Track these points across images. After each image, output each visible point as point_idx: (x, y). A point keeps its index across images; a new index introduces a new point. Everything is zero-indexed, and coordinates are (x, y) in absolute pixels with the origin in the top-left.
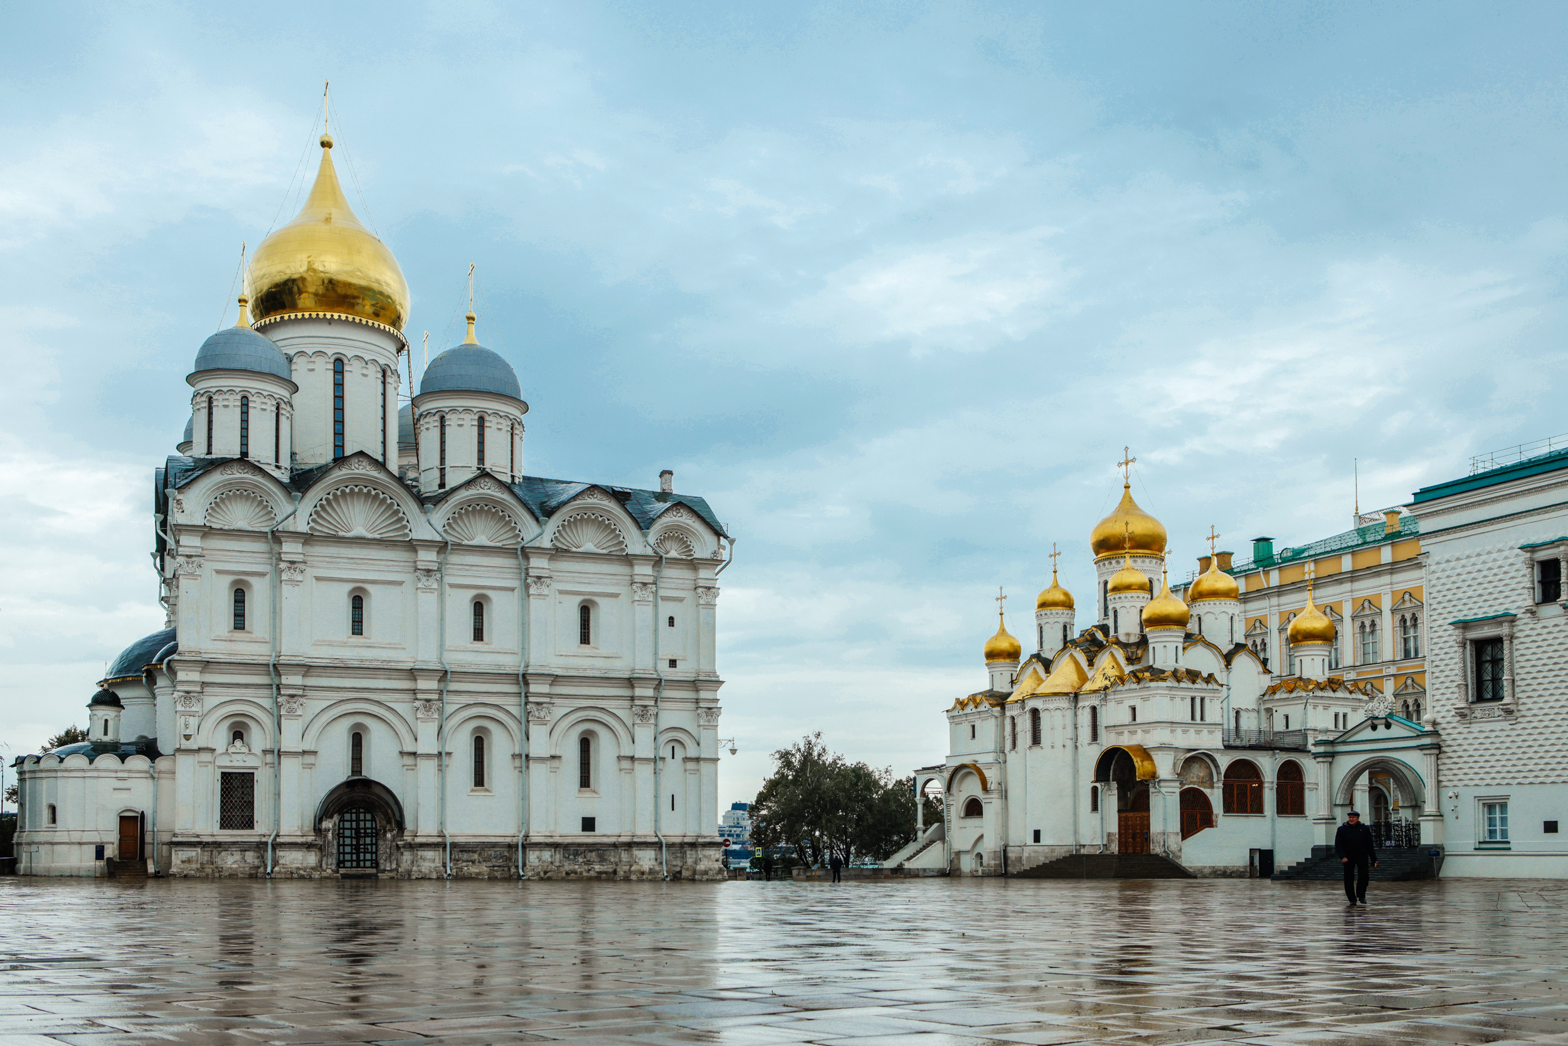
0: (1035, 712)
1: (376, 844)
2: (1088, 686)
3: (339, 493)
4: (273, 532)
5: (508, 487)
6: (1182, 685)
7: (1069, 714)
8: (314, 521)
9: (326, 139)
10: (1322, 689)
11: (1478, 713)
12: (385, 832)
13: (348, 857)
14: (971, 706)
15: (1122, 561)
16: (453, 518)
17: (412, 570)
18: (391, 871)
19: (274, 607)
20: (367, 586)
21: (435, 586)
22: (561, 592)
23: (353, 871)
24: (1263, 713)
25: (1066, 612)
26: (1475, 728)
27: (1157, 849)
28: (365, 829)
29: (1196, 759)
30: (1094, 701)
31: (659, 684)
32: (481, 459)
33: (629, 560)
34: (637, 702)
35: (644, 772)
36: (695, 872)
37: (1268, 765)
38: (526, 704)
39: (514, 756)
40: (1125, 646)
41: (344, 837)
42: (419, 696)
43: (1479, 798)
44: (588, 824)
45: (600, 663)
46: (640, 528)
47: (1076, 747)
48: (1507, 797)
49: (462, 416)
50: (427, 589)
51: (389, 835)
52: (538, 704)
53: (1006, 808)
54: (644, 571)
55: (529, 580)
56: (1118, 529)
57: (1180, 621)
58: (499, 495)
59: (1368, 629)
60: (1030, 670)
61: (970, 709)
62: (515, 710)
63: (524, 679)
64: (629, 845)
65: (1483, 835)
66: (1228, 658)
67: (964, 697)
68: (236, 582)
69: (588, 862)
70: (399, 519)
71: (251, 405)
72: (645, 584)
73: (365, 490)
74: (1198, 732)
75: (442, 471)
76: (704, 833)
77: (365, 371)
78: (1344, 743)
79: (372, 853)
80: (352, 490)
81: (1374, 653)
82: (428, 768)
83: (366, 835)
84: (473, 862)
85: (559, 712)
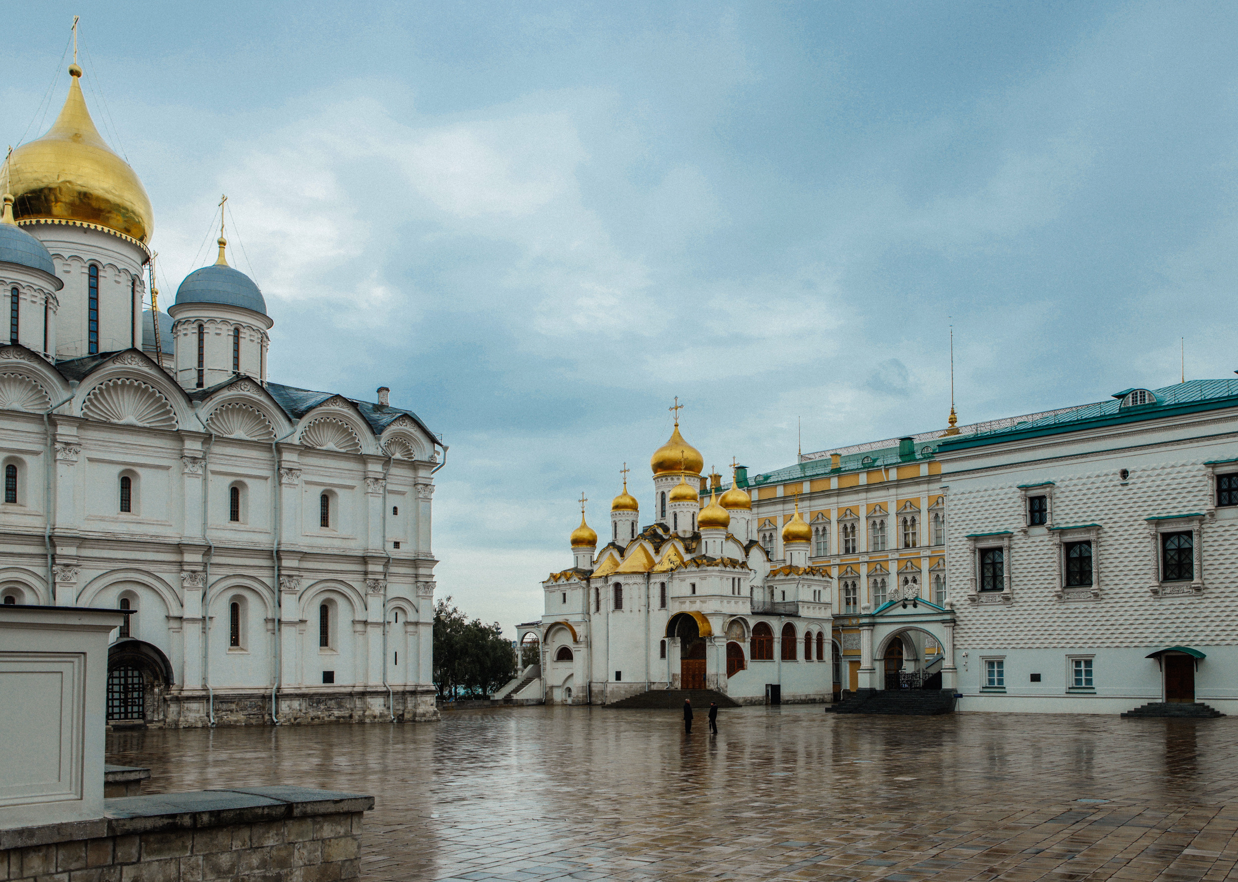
0: (618, 587)
1: (143, 698)
2: (658, 568)
3: (111, 384)
4: (48, 415)
5: (261, 389)
6: (728, 569)
7: (643, 587)
8: (87, 407)
9: (75, 68)
10: (807, 574)
11: (983, 599)
12: (153, 687)
13: (116, 710)
14: (563, 579)
15: (675, 478)
16: (216, 414)
17: (178, 457)
18: (159, 721)
19: (49, 484)
20: (138, 470)
21: (200, 472)
22: (307, 483)
23: (122, 722)
24: (766, 588)
25: (634, 513)
26: (981, 609)
27: (711, 686)
28: (133, 684)
29: (736, 621)
30: (663, 579)
31: (387, 561)
32: (236, 365)
33: (363, 459)
34: (370, 576)
35: (375, 634)
36: (415, 715)
37: (777, 625)
38: (279, 576)
39: (267, 620)
40: (683, 539)
41: (113, 692)
42: (186, 568)
43: (983, 657)
44: (328, 677)
45: (337, 543)
46: (374, 433)
47: (648, 612)
48: (1004, 657)
49: (219, 326)
50: (193, 474)
51: (156, 690)
52: (289, 576)
53: (590, 655)
54: (375, 468)
55: (282, 471)
56: (674, 454)
57: (724, 524)
58: (257, 397)
59: (821, 533)
60: (607, 554)
61: (563, 581)
62: (268, 581)
63: (276, 555)
64: (363, 694)
65: (985, 683)
66: (747, 549)
67: (557, 571)
68: (8, 459)
69: (329, 709)
70: (165, 411)
71: (21, 296)
72: (377, 479)
73: (136, 384)
74: (736, 603)
75: (200, 373)
76: (422, 683)
77: (118, 279)
78: (882, 616)
79: (139, 706)
80: (123, 382)
81: (825, 549)
82: (192, 631)
83: (134, 690)
84: (232, 711)
85: (305, 583)
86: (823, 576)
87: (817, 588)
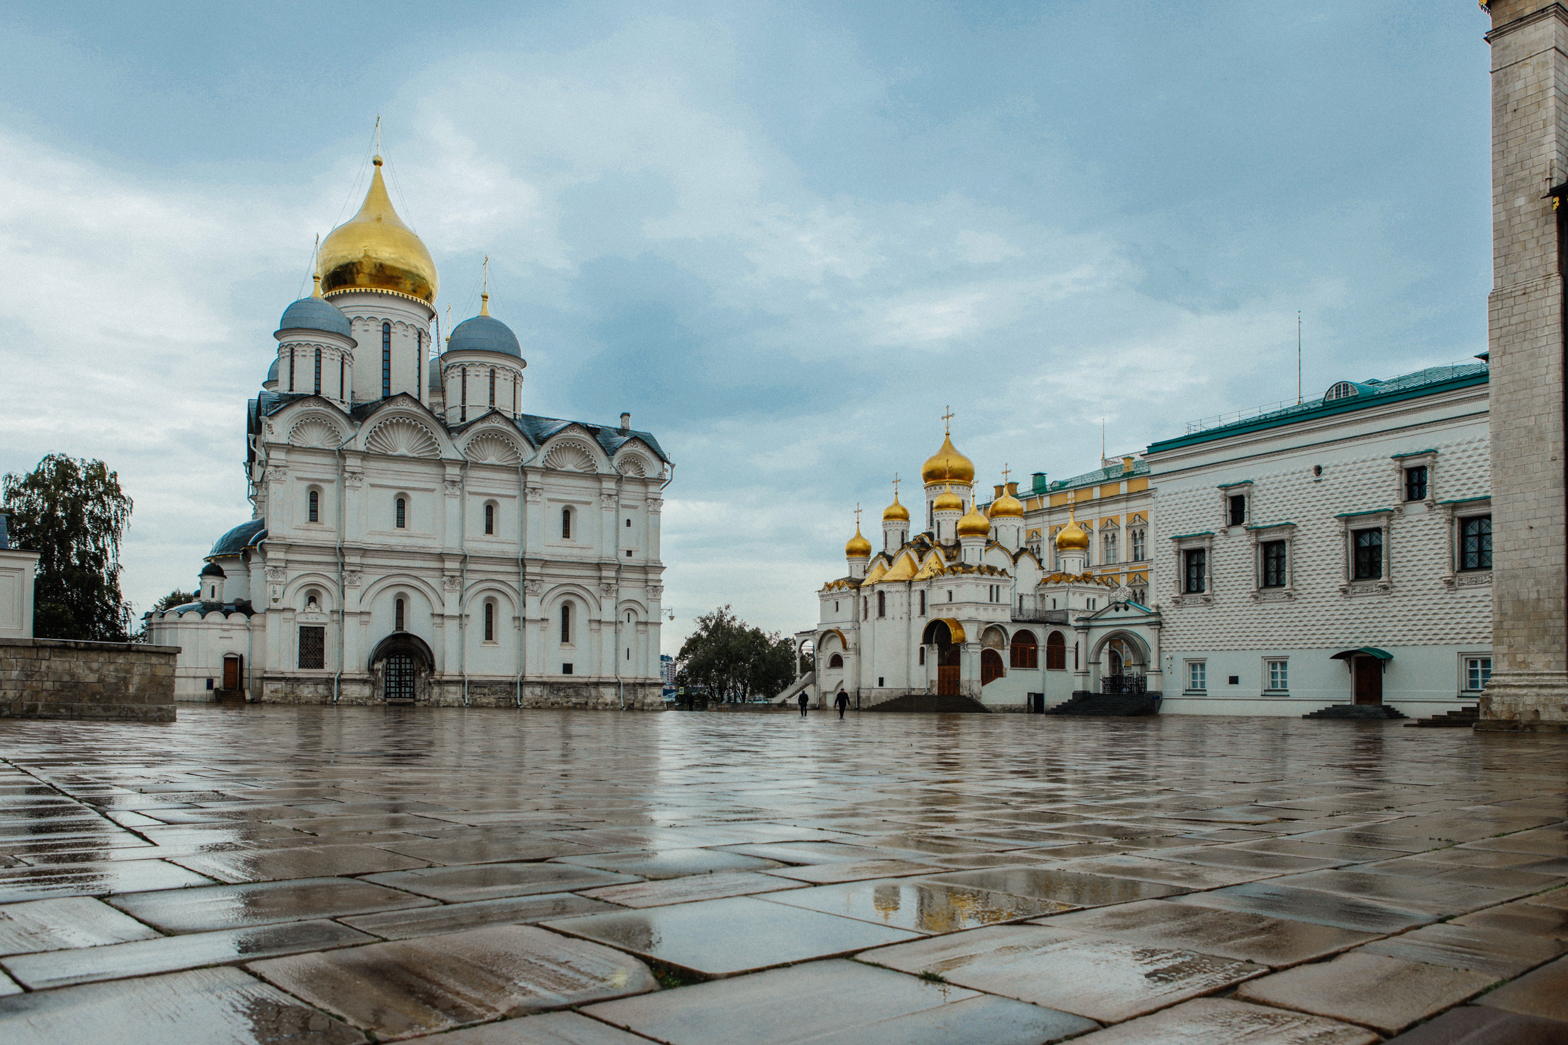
0: (881, 594)
1: (414, 681)
2: (919, 576)
3: (388, 423)
4: (339, 450)
5: (511, 422)
6: (984, 576)
7: (905, 595)
8: (369, 442)
9: (378, 159)
10: (1079, 581)
11: (1187, 601)
12: (421, 672)
13: (393, 690)
14: (836, 588)
15: (943, 487)
16: (472, 444)
17: (440, 481)
18: (425, 700)
19: (340, 506)
20: (409, 492)
21: (458, 493)
22: (550, 500)
23: (397, 700)
24: (1038, 597)
25: (904, 522)
26: (1185, 611)
27: (964, 692)
28: (406, 669)
29: (993, 629)
30: (923, 586)
31: (619, 568)
32: (492, 401)
33: (598, 478)
34: (603, 581)
35: (608, 632)
36: (643, 704)
37: (1041, 634)
38: (524, 580)
39: (514, 618)
40: (945, 548)
41: (390, 675)
42: (446, 573)
43: (1186, 660)
44: (568, 668)
45: (576, 552)
46: (607, 455)
47: (910, 619)
48: (1206, 659)
49: (478, 369)
50: (454, 496)
51: (423, 675)
52: (532, 581)
53: (859, 662)
54: (609, 486)
55: (527, 491)
56: (941, 464)
57: (984, 531)
58: (505, 427)
59: (1110, 540)
60: (878, 563)
61: (835, 590)
62: (515, 585)
63: (522, 562)
64: (597, 684)
65: (1189, 686)
66: (1015, 558)
67: (831, 581)
68: (311, 487)
69: (567, 696)
70: (431, 443)
71: (323, 355)
72: (610, 495)
73: (407, 421)
74: (994, 610)
75: (464, 409)
76: (651, 676)
77: (405, 333)
78: (1096, 619)
79: (410, 687)
80: (397, 421)
81: (1114, 556)
82: (452, 626)
83: (406, 674)
84: (484, 695)
85: (547, 587)
86: (1098, 584)
87: (1092, 597)
